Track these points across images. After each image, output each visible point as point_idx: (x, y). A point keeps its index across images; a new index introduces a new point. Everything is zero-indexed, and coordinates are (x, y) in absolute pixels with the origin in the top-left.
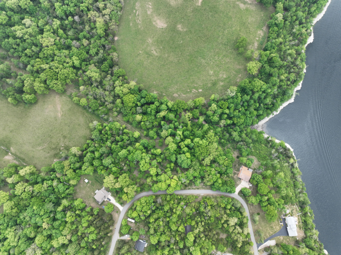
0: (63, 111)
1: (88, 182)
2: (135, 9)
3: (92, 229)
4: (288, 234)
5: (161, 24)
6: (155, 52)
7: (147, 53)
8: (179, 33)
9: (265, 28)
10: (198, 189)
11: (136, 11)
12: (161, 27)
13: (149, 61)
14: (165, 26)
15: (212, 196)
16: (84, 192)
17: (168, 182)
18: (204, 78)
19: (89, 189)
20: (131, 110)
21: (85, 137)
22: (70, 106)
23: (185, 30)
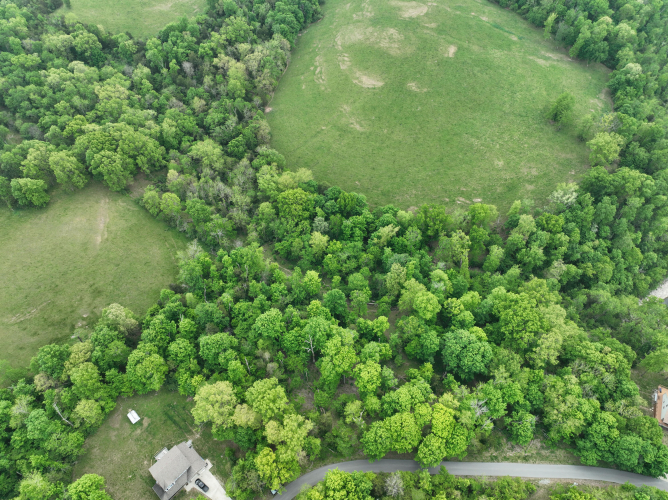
1: (140, 423)
2: (313, 65)
5: (370, 82)
7: (339, 129)
8: (412, 94)
9: (602, 96)
12: (370, 86)
13: (345, 142)
14: (380, 84)
18: (485, 175)
20: (297, 225)
22: (134, 221)
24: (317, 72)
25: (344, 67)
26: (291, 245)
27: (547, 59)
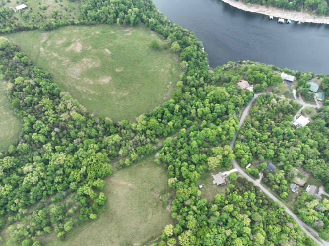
0: (128, 181)
1: (203, 186)
2: (80, 91)
3: (246, 193)
4: (291, 81)
5: (106, 80)
6: (124, 94)
7: (121, 99)
8: (121, 73)
9: (152, 32)
10: (242, 115)
11: (82, 91)
12: (109, 81)
13: (128, 101)
14: (110, 78)
15: (250, 109)
16: (209, 193)
17: (231, 124)
18: (164, 76)
19: (209, 188)
20: (161, 127)
21: (161, 173)
22: (127, 173)
23: (122, 69)
24: (85, 91)
25: (91, 83)
26: (168, 131)
27: (128, 32)
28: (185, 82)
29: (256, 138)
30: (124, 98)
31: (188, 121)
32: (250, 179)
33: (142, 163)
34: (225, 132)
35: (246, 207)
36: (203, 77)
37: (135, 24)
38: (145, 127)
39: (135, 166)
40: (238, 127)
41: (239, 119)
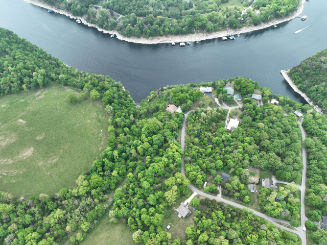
1: (170, 225)
3: (213, 214)
4: (210, 92)
5: (28, 152)
6: (54, 160)
7: (52, 167)
8: (45, 138)
10: (180, 137)
11: (1, 175)
12: (32, 152)
13: (61, 166)
14: (32, 149)
15: (186, 129)
16: (179, 230)
18: (92, 126)
19: (177, 225)
21: (122, 231)
23: (44, 134)
24: (5, 174)
25: (10, 162)
26: (114, 182)
27: (40, 95)
28: (116, 125)
29: (202, 154)
30: (56, 165)
31: (131, 164)
32: (211, 197)
33: (98, 230)
34: (171, 160)
35: (219, 228)
36: (132, 115)
37: (45, 85)
38: (89, 188)
39: (90, 237)
40: (182, 150)
41: (179, 142)
